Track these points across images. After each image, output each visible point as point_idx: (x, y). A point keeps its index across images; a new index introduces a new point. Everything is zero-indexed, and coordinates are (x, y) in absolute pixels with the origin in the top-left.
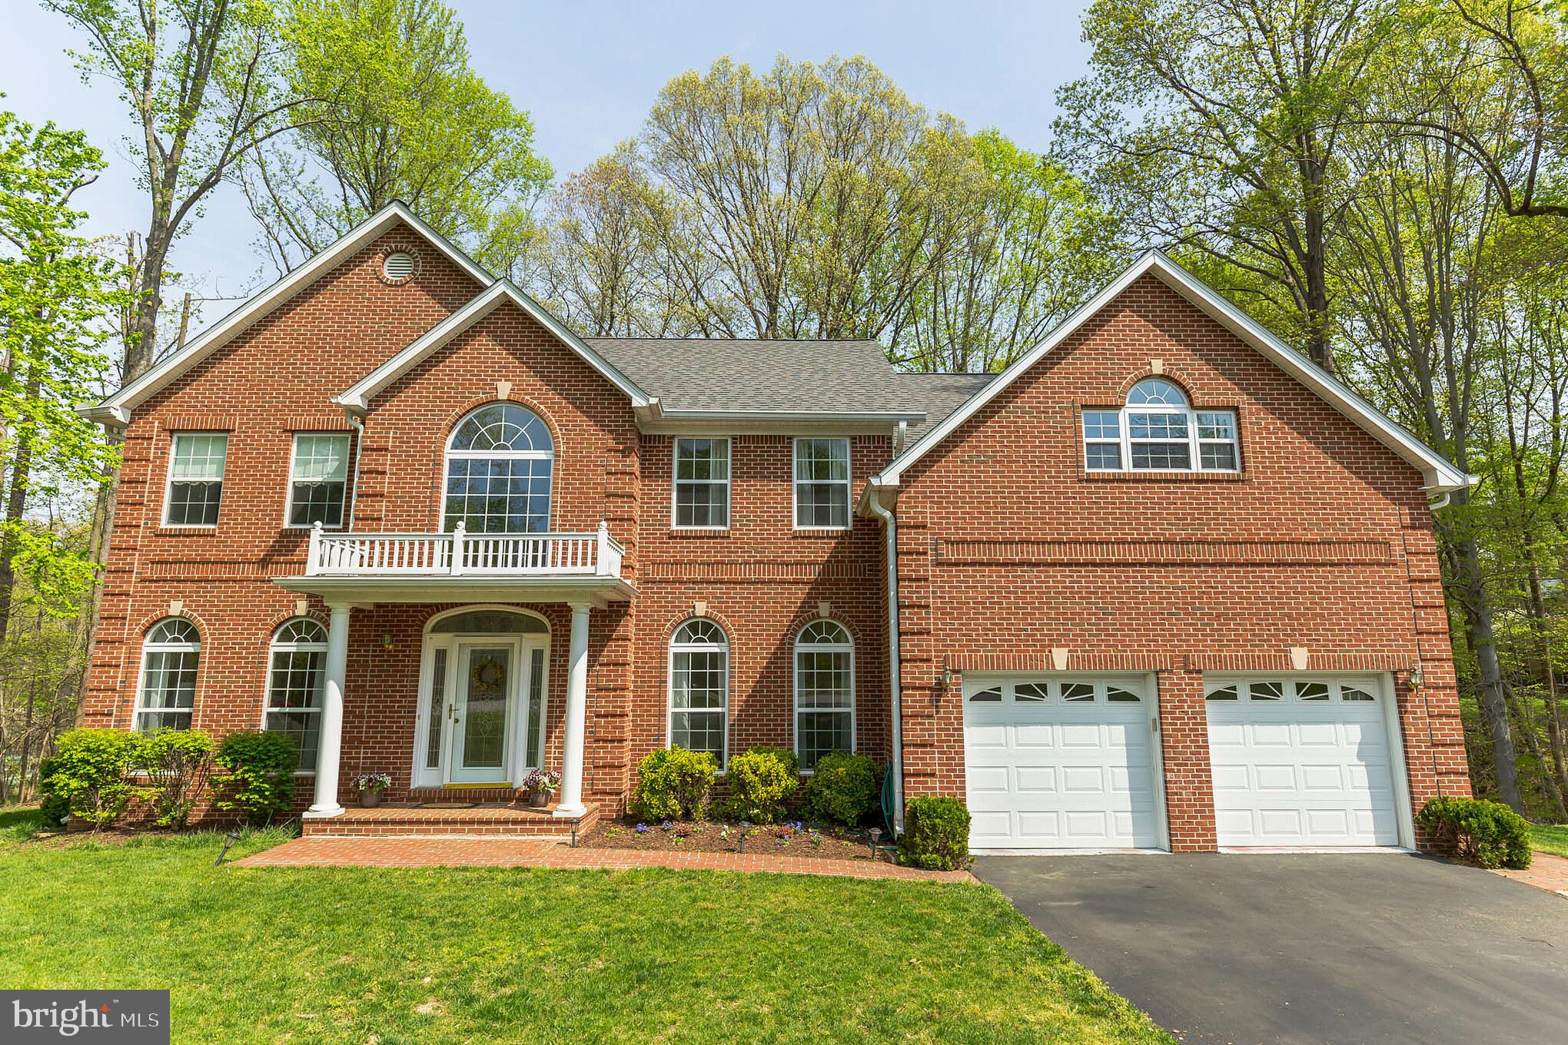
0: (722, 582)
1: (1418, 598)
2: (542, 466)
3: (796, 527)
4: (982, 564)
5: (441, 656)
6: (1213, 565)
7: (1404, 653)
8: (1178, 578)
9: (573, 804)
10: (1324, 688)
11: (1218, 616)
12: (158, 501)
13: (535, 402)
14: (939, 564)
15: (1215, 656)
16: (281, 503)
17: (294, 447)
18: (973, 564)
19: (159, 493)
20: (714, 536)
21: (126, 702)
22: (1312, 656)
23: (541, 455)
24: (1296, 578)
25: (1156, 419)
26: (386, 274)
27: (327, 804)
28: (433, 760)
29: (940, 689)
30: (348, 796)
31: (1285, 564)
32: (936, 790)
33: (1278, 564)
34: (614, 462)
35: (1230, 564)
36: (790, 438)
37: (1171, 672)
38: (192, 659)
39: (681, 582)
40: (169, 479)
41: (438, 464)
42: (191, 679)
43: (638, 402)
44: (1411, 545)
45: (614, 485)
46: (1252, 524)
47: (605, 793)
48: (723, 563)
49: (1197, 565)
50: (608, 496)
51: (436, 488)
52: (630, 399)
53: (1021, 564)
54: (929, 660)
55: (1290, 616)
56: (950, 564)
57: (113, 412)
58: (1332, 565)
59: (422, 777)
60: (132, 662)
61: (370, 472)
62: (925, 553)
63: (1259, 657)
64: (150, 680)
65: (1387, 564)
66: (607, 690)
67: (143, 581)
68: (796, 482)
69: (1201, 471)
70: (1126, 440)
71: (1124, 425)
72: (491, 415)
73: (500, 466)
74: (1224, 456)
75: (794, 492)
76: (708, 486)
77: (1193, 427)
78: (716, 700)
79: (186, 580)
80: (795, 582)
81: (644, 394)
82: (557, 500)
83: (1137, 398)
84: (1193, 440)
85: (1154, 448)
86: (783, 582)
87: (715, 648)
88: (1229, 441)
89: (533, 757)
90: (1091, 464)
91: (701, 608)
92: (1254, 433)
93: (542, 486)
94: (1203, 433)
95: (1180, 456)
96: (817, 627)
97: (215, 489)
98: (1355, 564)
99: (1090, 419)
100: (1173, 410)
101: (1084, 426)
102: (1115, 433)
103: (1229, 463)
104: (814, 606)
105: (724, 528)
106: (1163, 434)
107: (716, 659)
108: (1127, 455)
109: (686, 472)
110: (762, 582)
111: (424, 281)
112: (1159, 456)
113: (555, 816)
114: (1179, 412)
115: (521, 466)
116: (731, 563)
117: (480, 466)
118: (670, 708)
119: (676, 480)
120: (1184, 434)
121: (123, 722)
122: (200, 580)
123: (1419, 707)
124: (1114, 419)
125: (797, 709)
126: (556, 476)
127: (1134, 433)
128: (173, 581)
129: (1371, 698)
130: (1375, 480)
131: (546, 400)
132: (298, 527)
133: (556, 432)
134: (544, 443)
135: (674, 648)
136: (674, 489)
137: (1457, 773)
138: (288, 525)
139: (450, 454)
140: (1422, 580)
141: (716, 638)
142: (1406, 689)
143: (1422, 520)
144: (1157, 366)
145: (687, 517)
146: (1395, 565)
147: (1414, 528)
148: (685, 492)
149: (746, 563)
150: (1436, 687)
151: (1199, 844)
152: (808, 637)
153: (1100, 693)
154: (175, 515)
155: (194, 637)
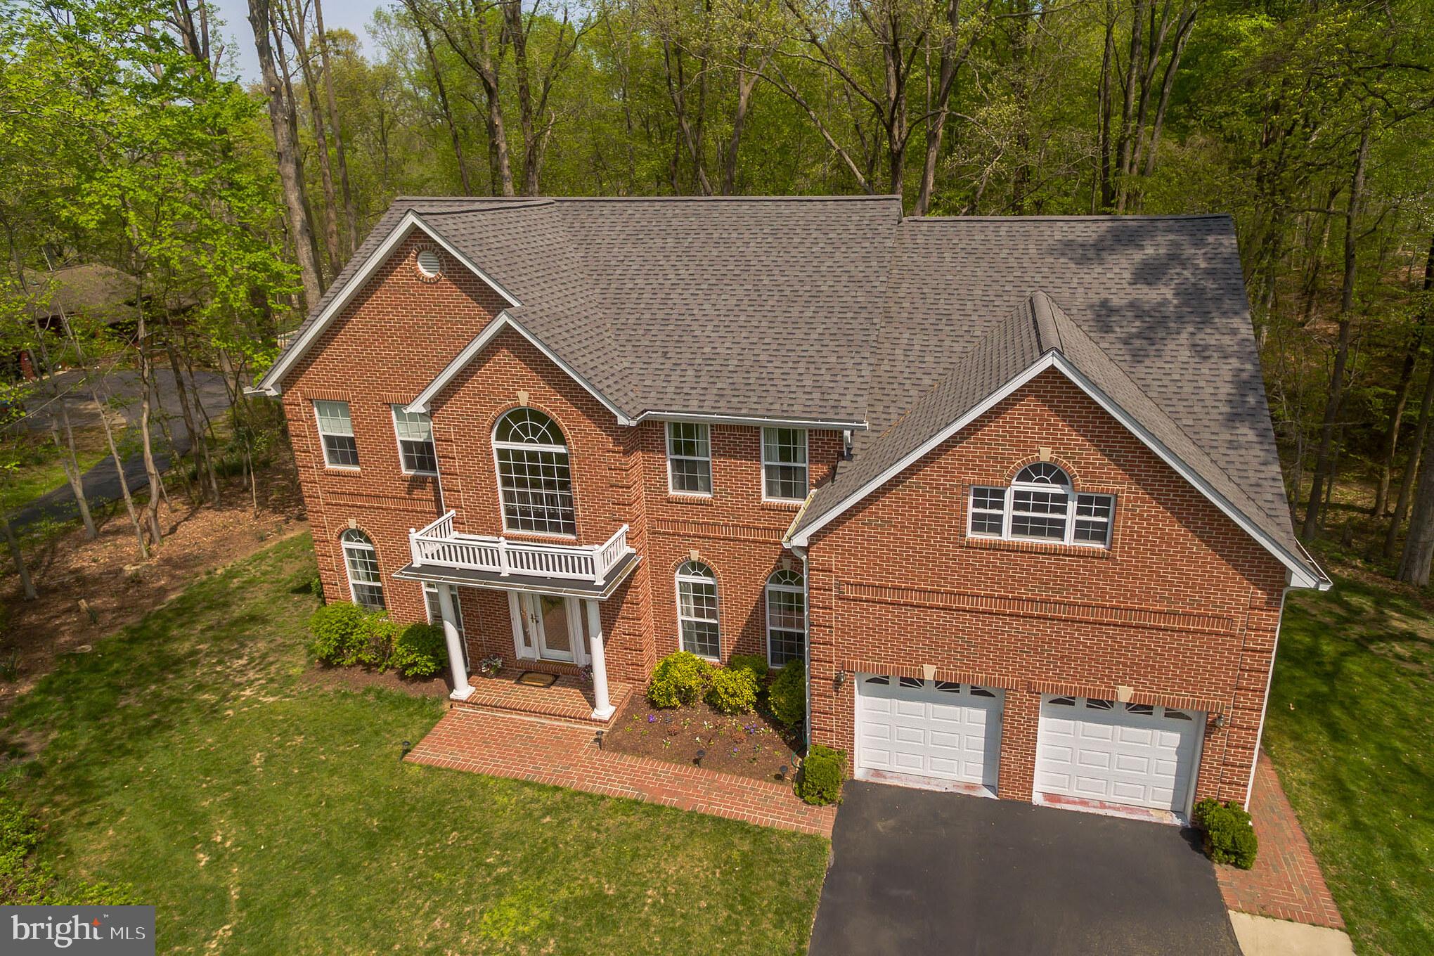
0: (709, 538)
1: (1246, 664)
2: (562, 458)
3: (765, 499)
4: (874, 602)
6: (1066, 621)
7: (1216, 701)
8: (1036, 628)
9: (605, 710)
10: (1150, 708)
11: (1062, 657)
12: (319, 447)
13: (548, 409)
14: (840, 599)
15: (1053, 685)
16: (396, 457)
17: (393, 412)
18: (867, 601)
19: (319, 444)
20: (701, 503)
21: (344, 577)
22: (1136, 695)
23: (561, 449)
24: (1137, 638)
25: (1043, 496)
26: (421, 269)
27: (463, 690)
28: (528, 642)
29: (838, 683)
31: (1131, 626)
32: (833, 742)
33: (1123, 626)
34: (613, 460)
35: (1081, 622)
36: (758, 428)
37: (1016, 691)
38: (372, 554)
39: (679, 535)
40: (321, 433)
41: (490, 454)
42: (375, 566)
43: (622, 421)
44: (1254, 623)
45: (615, 477)
46: (1107, 593)
47: (633, 679)
48: (709, 524)
49: (1052, 619)
50: (612, 486)
51: (492, 472)
52: (616, 417)
53: (906, 605)
54: (831, 662)
55: (1124, 664)
56: (849, 600)
57: (268, 393)
58: (1173, 631)
59: (522, 652)
60: (339, 554)
61: (444, 457)
62: (831, 590)
63: (1090, 689)
65: (1225, 635)
66: (628, 619)
67: (328, 504)
68: (764, 463)
69: (1073, 544)
70: (1008, 513)
71: (1009, 499)
72: (518, 414)
73: (533, 456)
74: (1099, 533)
75: (763, 472)
76: (695, 461)
77: (1072, 506)
78: (712, 614)
79: (353, 506)
80: (765, 542)
81: (625, 415)
82: (576, 485)
83: (1025, 476)
84: (1071, 516)
85: (1034, 520)
86: (754, 542)
87: (708, 581)
88: (1105, 520)
89: (588, 650)
90: (976, 528)
91: (695, 555)
92: (1126, 518)
93: (564, 472)
94: (1080, 511)
95: (1057, 529)
96: (783, 574)
97: (351, 440)
98: (1195, 632)
99: (978, 492)
100: (1057, 489)
101: (971, 498)
102: (1000, 506)
103: (1101, 537)
104: (779, 561)
105: (707, 496)
106: (1043, 509)
107: (710, 589)
108: (1007, 525)
109: (677, 450)
110: (740, 540)
111: (450, 278)
112: (1038, 528)
113: (594, 716)
114: (1062, 492)
115: (547, 457)
116: (715, 524)
117: (518, 455)
118: (680, 618)
119: (669, 456)
120: (1063, 510)
121: (345, 590)
122: (360, 507)
123: (1219, 739)
124: (1001, 494)
125: (769, 628)
126: (574, 467)
127: (1017, 507)
128: (344, 505)
129: (1188, 718)
130: (1235, 567)
131: (556, 407)
132: (412, 473)
133: (568, 434)
134: (560, 439)
135: (679, 578)
136: (669, 463)
137: (1238, 785)
138: (406, 472)
139: (496, 445)
140: (1254, 651)
141: (709, 573)
142: (1211, 728)
143: (1271, 604)
144: (1045, 455)
145: (681, 485)
146: (1233, 636)
147: (1262, 610)
148: (678, 465)
149: (726, 525)
150: (1241, 728)
151: (1018, 795)
152: (775, 579)
153: (965, 690)
154: (332, 458)
155: (368, 540)
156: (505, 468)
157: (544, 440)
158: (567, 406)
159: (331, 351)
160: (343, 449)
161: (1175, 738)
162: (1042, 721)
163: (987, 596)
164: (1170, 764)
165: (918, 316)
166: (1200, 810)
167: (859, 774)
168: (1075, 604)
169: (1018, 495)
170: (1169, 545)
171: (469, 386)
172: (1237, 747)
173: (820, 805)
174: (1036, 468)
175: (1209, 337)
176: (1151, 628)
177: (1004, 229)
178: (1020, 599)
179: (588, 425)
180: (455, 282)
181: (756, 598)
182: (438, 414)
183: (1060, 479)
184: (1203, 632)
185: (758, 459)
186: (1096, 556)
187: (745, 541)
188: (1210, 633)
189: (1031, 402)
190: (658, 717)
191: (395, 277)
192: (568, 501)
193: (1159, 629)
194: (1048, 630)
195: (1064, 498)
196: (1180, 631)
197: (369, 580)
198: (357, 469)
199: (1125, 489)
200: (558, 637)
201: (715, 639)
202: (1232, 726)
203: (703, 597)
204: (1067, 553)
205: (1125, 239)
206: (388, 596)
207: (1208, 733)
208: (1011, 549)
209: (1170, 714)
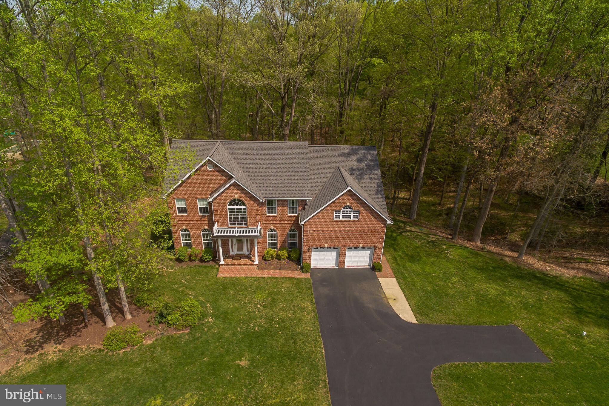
0: (276, 224)
1: (381, 237)
2: (244, 209)
3: (288, 214)
4: (316, 233)
6: (351, 233)
7: (376, 244)
8: (346, 235)
9: (257, 262)
10: (365, 248)
11: (350, 240)
14: (310, 233)
15: (349, 245)
16: (198, 211)
17: (198, 201)
19: (176, 209)
20: (274, 216)
21: (180, 241)
22: (363, 245)
23: (244, 207)
24: (363, 235)
25: (347, 211)
26: (208, 168)
27: (223, 262)
28: (233, 251)
29: (309, 249)
31: (362, 233)
32: (307, 261)
35: (354, 233)
36: (287, 200)
37: (342, 247)
38: (189, 234)
39: (269, 224)
40: (176, 206)
41: (227, 209)
42: (189, 237)
43: (261, 201)
44: (382, 230)
45: (257, 212)
46: (358, 228)
48: (275, 221)
49: (349, 233)
50: (256, 214)
51: (227, 213)
53: (322, 233)
54: (307, 246)
55: (361, 240)
59: (231, 253)
60: (179, 235)
61: (215, 211)
62: (308, 232)
63: (355, 245)
64: (183, 238)
66: (259, 242)
67: (177, 223)
69: (353, 219)
70: (341, 215)
71: (341, 212)
72: (234, 200)
73: (237, 209)
74: (357, 217)
75: (288, 209)
76: (273, 208)
77: (352, 213)
78: (275, 240)
79: (185, 223)
80: (288, 223)
81: (262, 199)
82: (248, 215)
83: (344, 208)
84: (352, 214)
85: (346, 216)
86: (286, 223)
87: (275, 233)
88: (358, 215)
90: (336, 218)
91: (272, 228)
92: (361, 214)
93: (245, 212)
94: (354, 213)
95: (350, 217)
96: (292, 230)
97: (185, 208)
98: (372, 233)
99: (336, 211)
100: (350, 210)
101: (335, 213)
102: (340, 213)
104: (291, 227)
106: (347, 213)
107: (275, 235)
108: (341, 217)
109: (269, 206)
110: (282, 223)
112: (346, 217)
113: (254, 264)
115: (241, 209)
116: (277, 221)
117: (234, 209)
118: (268, 241)
119: (267, 207)
120: (351, 213)
121: (181, 244)
122: (187, 223)
123: (376, 251)
124: (340, 211)
125: (288, 241)
126: (248, 211)
127: (343, 213)
128: (183, 223)
129: (371, 248)
130: (379, 221)
131: (243, 198)
132: (201, 214)
133: (247, 204)
134: (244, 205)
135: (268, 233)
136: (267, 209)
137: (379, 259)
138: (199, 214)
139: (228, 207)
140: (382, 235)
141: (275, 231)
142: (375, 249)
143: (384, 227)
144: (348, 204)
145: (269, 213)
146: (378, 233)
148: (269, 209)
149: (280, 221)
150: (380, 249)
151: (342, 267)
152: (290, 231)
153: (332, 248)
154: (179, 212)
155: (188, 231)
156: (230, 212)
157: (240, 205)
158: (247, 198)
159: (182, 187)
160: (181, 210)
161: (369, 252)
162: (347, 252)
163: (337, 230)
164: (368, 257)
165: (315, 171)
166: (373, 264)
167: (312, 267)
168: (353, 230)
169: (343, 211)
170: (368, 218)
171: (223, 195)
172: (379, 252)
173: (306, 273)
174: (346, 206)
175: (372, 176)
176: (365, 233)
177: (330, 149)
178: (343, 230)
179: (252, 202)
180: (217, 171)
181: (286, 235)
182: (215, 201)
183: (350, 208)
185: (287, 206)
186: (356, 221)
187: (284, 223)
188: (375, 233)
189: (346, 195)
190: (267, 262)
191: (202, 170)
192: (245, 218)
193: (367, 233)
194: (348, 235)
195: (351, 211)
196: (370, 233)
197: (187, 241)
198: (186, 214)
199: (361, 209)
200: (240, 248)
201: (275, 245)
202: (378, 248)
203: (273, 237)
204: (352, 221)
205: (354, 152)
206: (193, 244)
207: (374, 250)
208: (342, 221)
209: (368, 248)
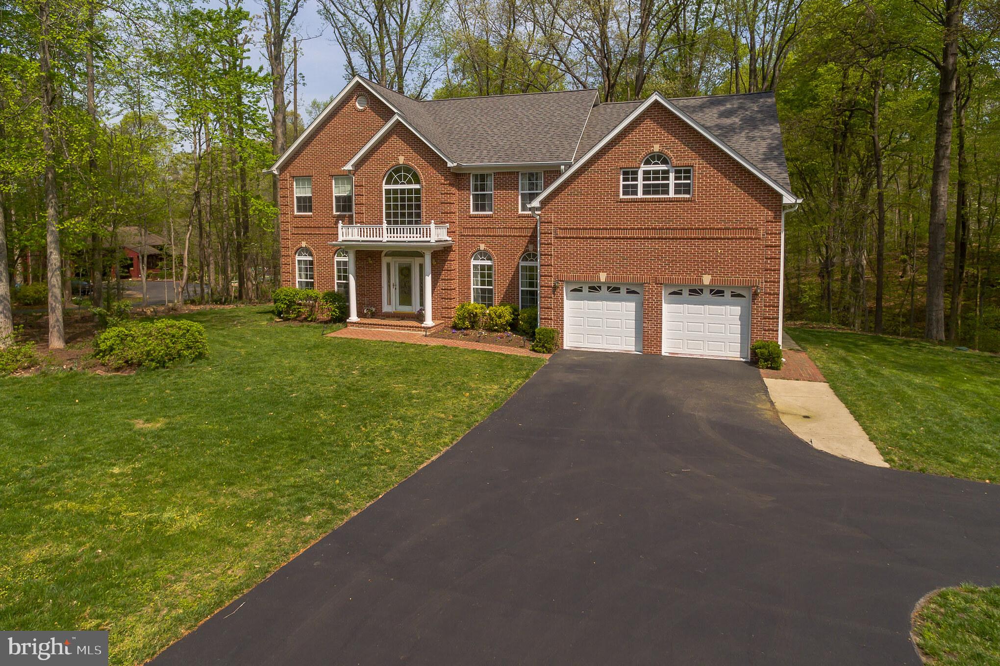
0: (490, 236)
1: (768, 254)
2: (417, 191)
3: (519, 213)
4: (573, 238)
5: (388, 265)
6: (673, 239)
7: (756, 278)
8: (657, 245)
9: (429, 322)
10: (723, 292)
11: (672, 261)
12: (293, 204)
13: (413, 165)
14: (557, 238)
15: (668, 278)
16: (332, 205)
17: (334, 182)
18: (570, 238)
19: (293, 201)
20: (487, 217)
21: (294, 277)
22: (713, 279)
23: (417, 186)
24: (710, 245)
25: (656, 172)
26: (358, 106)
27: (354, 317)
28: (389, 303)
29: (555, 288)
30: (360, 314)
31: (706, 239)
32: (552, 325)
33: (702, 239)
34: (443, 189)
35: (680, 239)
36: (518, 173)
37: (649, 283)
38: (311, 263)
39: (475, 236)
40: (295, 195)
41: (381, 192)
42: (312, 269)
43: (450, 164)
44: (770, 230)
45: (444, 198)
46: (693, 221)
47: (445, 317)
48: (490, 228)
49: (665, 239)
50: (442, 203)
51: (381, 201)
52: (447, 163)
53: (590, 238)
54: (551, 276)
55: (705, 261)
56: (561, 238)
57: (274, 172)
58: (728, 239)
59: (386, 308)
60: (294, 263)
61: (358, 195)
62: (551, 233)
63: (687, 279)
64: (300, 270)
65: (755, 239)
66: (445, 279)
67: (293, 234)
68: (520, 192)
69: (674, 196)
70: (640, 183)
71: (640, 175)
72: (397, 171)
73: (403, 191)
74: (686, 189)
75: (520, 197)
76: (485, 194)
77: (672, 176)
78: (490, 283)
79: (305, 234)
80: (519, 236)
81: (452, 162)
82: (423, 205)
83: (647, 162)
84: (672, 182)
85: (654, 185)
86: (514, 236)
87: (489, 263)
88: (689, 181)
89: (422, 303)
90: (625, 193)
91: (482, 247)
92: (699, 178)
93: (418, 199)
94: (676, 178)
95: (665, 189)
96: (529, 255)
97: (311, 197)
98: (740, 238)
99: (625, 173)
100: (664, 167)
101: (621, 177)
102: (636, 179)
103: (688, 192)
104: (527, 247)
105: (491, 213)
106: (657, 179)
107: (490, 268)
108: (640, 190)
109: (476, 190)
110: (506, 236)
111: (372, 108)
112: (656, 189)
113: (423, 325)
114: (666, 168)
115: (410, 191)
116: (493, 228)
117: (396, 191)
118: (472, 287)
119: (472, 193)
120: (667, 179)
121: (294, 284)
122: (310, 234)
123: (760, 302)
124: (636, 173)
125: (521, 289)
126: (423, 195)
127: (645, 179)
128: (301, 234)
129: (744, 297)
130: (756, 199)
131: (417, 163)
132: (338, 213)
133: (422, 177)
134: (418, 181)
135: (473, 262)
136: (471, 196)
137: (773, 330)
138: (335, 213)
139: (385, 187)
140: (771, 246)
141: (489, 259)
142: (755, 294)
143: (777, 218)
144: (657, 148)
145: (476, 208)
146: (759, 239)
147: (772, 222)
148: (476, 197)
149: (499, 228)
150: (770, 294)
151: (654, 351)
152: (525, 259)
153: (623, 291)
154: (299, 210)
155: (311, 255)
156: (388, 200)
157: (410, 182)
158: (423, 162)
159: (308, 150)
160: (305, 204)
161: (737, 310)
162: (665, 307)
163: (631, 229)
164: (736, 327)
166: (754, 353)
167: (565, 347)
168: (677, 229)
169: (645, 172)
170: (721, 191)
171: (375, 156)
172: (769, 306)
173: (544, 352)
174: (653, 158)
176: (717, 239)
178: (648, 229)
179: (432, 171)
180: (374, 110)
181: (514, 270)
183: (665, 162)
184: (744, 238)
185: (517, 189)
186: (685, 201)
187: (509, 236)
188: (748, 239)
189: (648, 123)
191: (345, 110)
192: (418, 215)
193: (721, 239)
194: (664, 245)
195: (667, 172)
196: (732, 239)
197: (307, 278)
198: (311, 213)
199: (698, 163)
200: (406, 296)
201: (490, 299)
202: (766, 294)
203: (486, 274)
204: (671, 200)
206: (316, 285)
207: (753, 300)
208: (642, 201)
209: (734, 295)
